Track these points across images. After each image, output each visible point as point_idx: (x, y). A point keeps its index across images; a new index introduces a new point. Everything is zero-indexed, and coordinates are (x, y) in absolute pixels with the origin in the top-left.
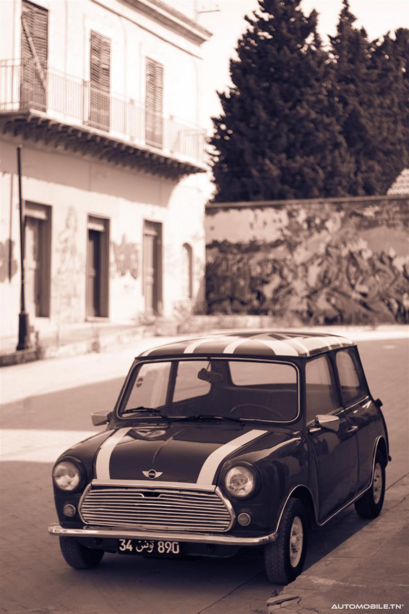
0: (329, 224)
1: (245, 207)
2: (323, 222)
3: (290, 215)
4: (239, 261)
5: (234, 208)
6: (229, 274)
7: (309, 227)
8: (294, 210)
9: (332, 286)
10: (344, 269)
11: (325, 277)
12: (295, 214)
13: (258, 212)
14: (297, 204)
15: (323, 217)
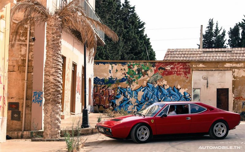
0: (149, 72)
1: (107, 63)
2: (146, 71)
3: (129, 67)
4: (103, 88)
5: (101, 63)
6: (97, 93)
7: (139, 73)
8: (131, 65)
9: (149, 101)
10: (155, 93)
11: (146, 97)
12: (132, 67)
13: (114, 65)
14: (133, 62)
15: (146, 69)
